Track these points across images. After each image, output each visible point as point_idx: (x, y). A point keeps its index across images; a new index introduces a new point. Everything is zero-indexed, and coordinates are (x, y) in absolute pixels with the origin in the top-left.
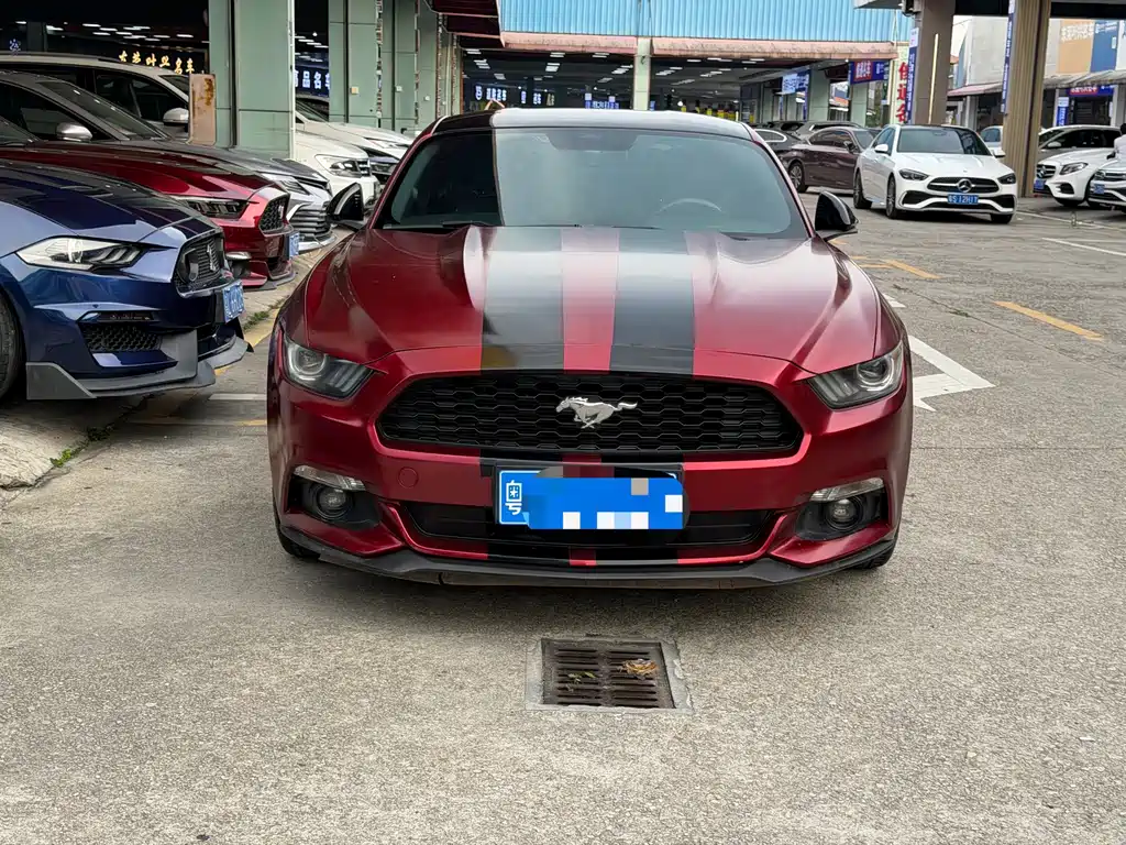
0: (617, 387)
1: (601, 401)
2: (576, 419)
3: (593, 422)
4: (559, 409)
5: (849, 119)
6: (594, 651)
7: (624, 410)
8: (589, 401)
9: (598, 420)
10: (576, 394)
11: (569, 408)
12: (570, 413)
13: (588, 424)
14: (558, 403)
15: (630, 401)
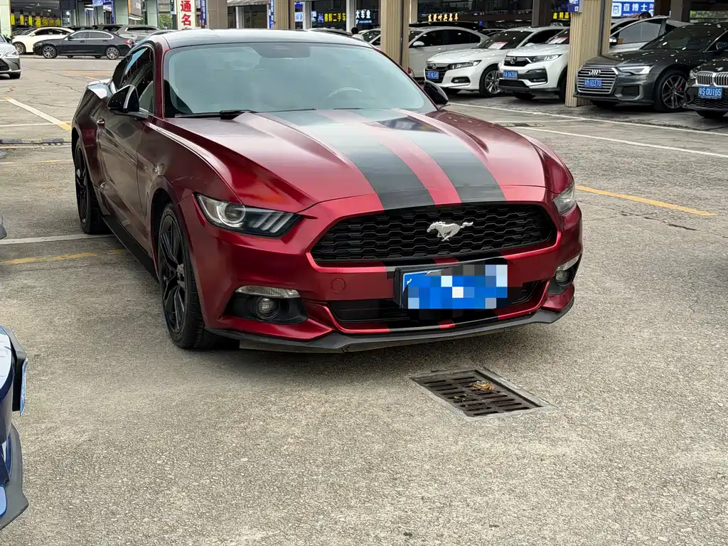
0: (461, 213)
1: (453, 222)
2: (438, 236)
3: (448, 237)
4: (428, 230)
5: (146, 23)
6: (444, 381)
7: (466, 227)
8: (446, 224)
9: (451, 235)
10: (438, 220)
11: (435, 229)
12: (435, 232)
13: (445, 239)
14: (428, 226)
15: (469, 221)
